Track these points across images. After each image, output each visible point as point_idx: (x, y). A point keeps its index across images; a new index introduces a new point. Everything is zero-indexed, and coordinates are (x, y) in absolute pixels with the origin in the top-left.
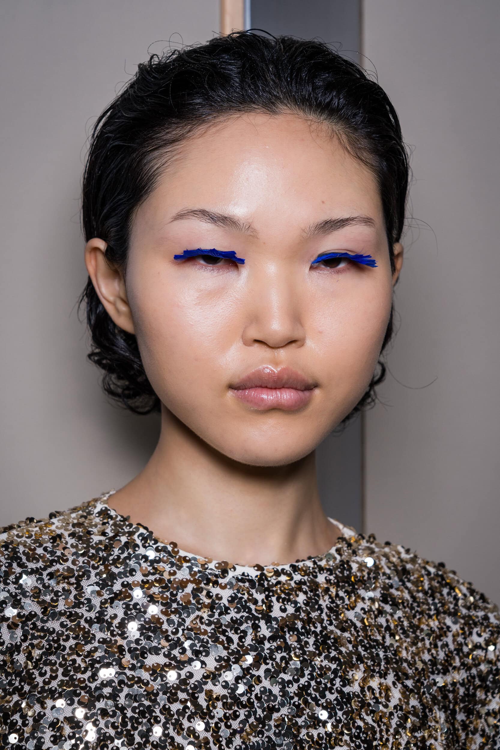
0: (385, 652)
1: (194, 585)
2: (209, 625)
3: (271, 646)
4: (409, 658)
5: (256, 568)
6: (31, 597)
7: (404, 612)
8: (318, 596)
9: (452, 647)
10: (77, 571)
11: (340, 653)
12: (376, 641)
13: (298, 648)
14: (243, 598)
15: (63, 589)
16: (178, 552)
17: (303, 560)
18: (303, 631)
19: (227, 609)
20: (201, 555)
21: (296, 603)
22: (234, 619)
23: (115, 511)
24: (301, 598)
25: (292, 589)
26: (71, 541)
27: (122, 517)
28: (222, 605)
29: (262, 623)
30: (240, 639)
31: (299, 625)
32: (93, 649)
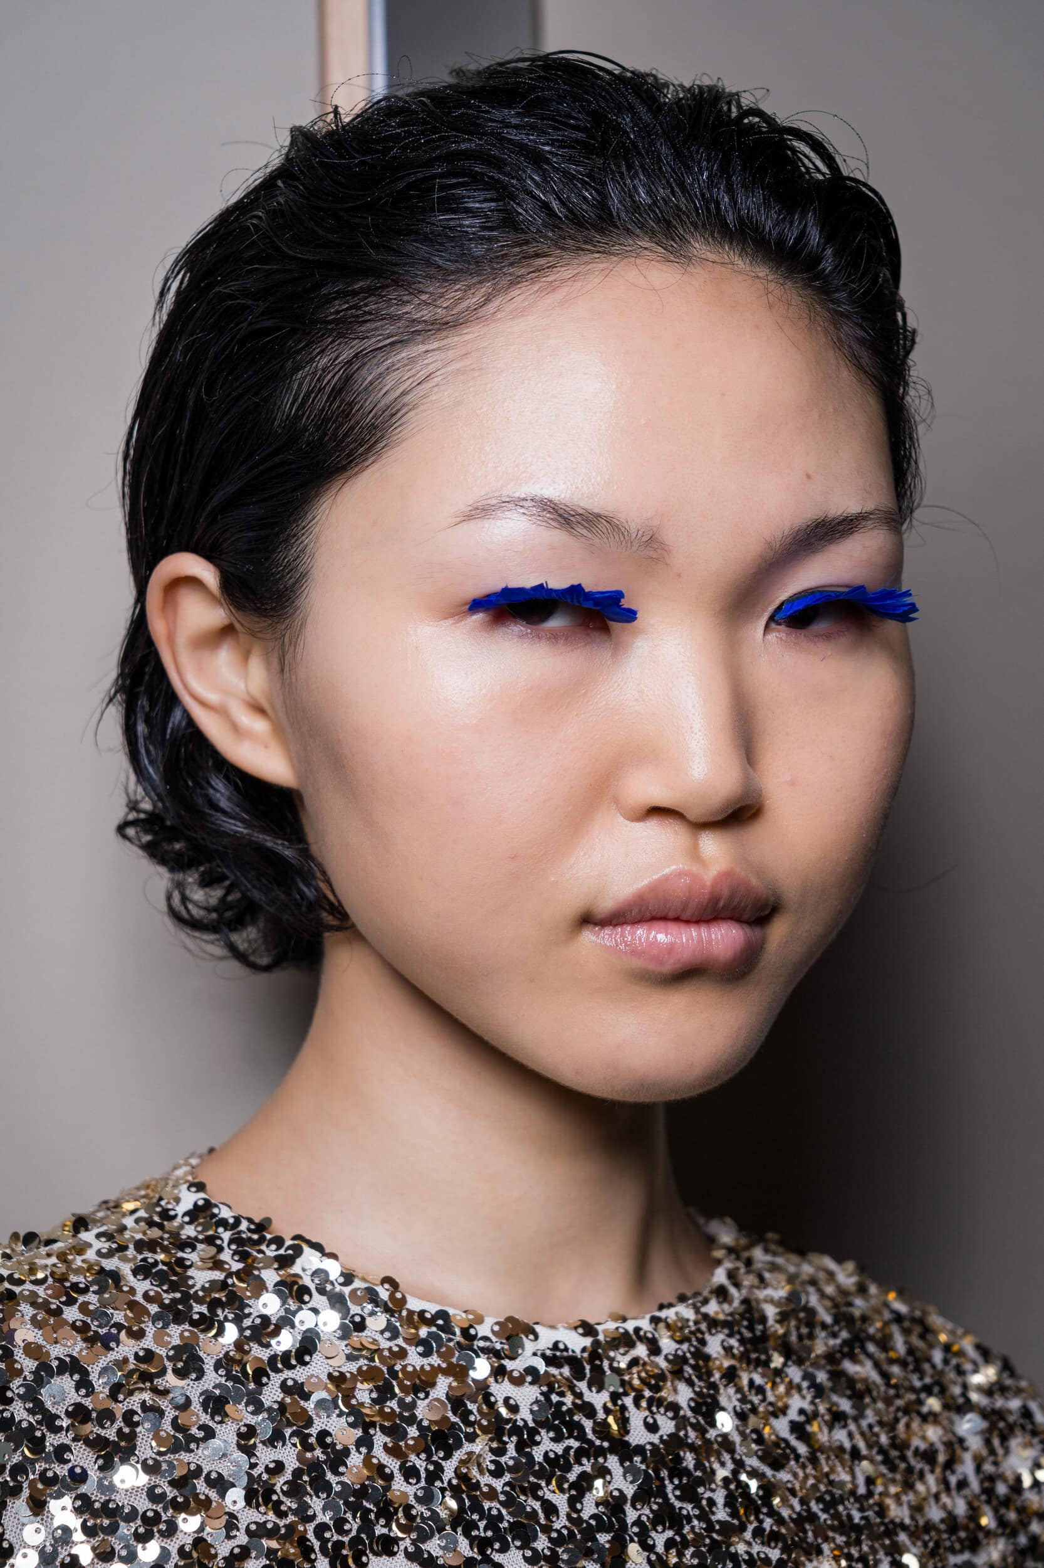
0: (861, 1509)
1: (451, 1379)
2: (498, 1473)
3: (640, 1516)
4: (907, 1521)
5: (581, 1331)
6: (67, 1430)
7: (877, 1412)
8: (714, 1386)
9: (975, 1485)
10: (169, 1358)
11: (780, 1521)
12: (842, 1484)
13: (696, 1517)
14: (563, 1404)
15: (143, 1404)
16: (404, 1300)
17: (670, 1306)
18: (698, 1474)
19: (533, 1432)
20: (455, 1307)
21: (674, 1407)
22: (552, 1455)
23: (229, 1207)
24: (684, 1395)
25: (661, 1377)
26: (142, 1286)
27: (250, 1220)
28: (520, 1423)
29: (613, 1462)
30: (572, 1502)
31: (689, 1460)
32: (237, 1551)
